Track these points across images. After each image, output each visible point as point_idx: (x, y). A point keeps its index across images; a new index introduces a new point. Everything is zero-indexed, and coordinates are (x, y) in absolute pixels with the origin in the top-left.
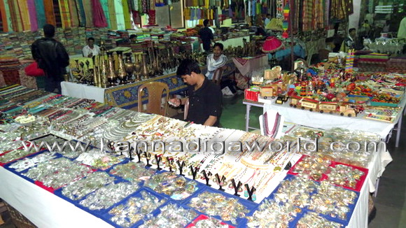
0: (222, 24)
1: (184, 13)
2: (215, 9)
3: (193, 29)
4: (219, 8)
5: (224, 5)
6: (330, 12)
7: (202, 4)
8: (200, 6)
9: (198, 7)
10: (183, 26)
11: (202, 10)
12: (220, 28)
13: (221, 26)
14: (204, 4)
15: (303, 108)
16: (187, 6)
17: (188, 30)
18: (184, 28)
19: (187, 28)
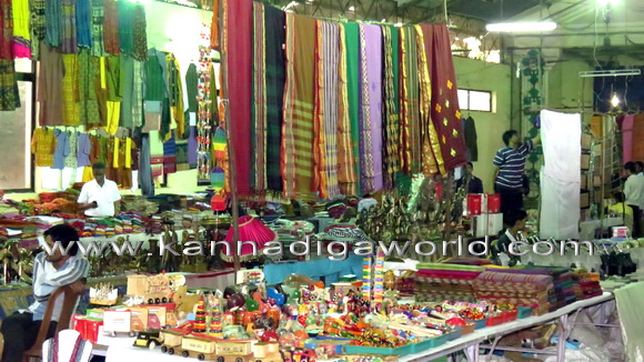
0: (164, 185)
1: (35, 145)
2: (140, 138)
3: (59, 195)
4: (154, 135)
5: (173, 125)
6: (385, 154)
7: (94, 117)
8: (89, 126)
9: (81, 129)
10: (28, 185)
11: (95, 140)
12: (152, 198)
13: (159, 191)
14: (103, 121)
15: (186, 353)
16: (43, 122)
17: (43, 197)
18: (32, 189)
19: (39, 190)
